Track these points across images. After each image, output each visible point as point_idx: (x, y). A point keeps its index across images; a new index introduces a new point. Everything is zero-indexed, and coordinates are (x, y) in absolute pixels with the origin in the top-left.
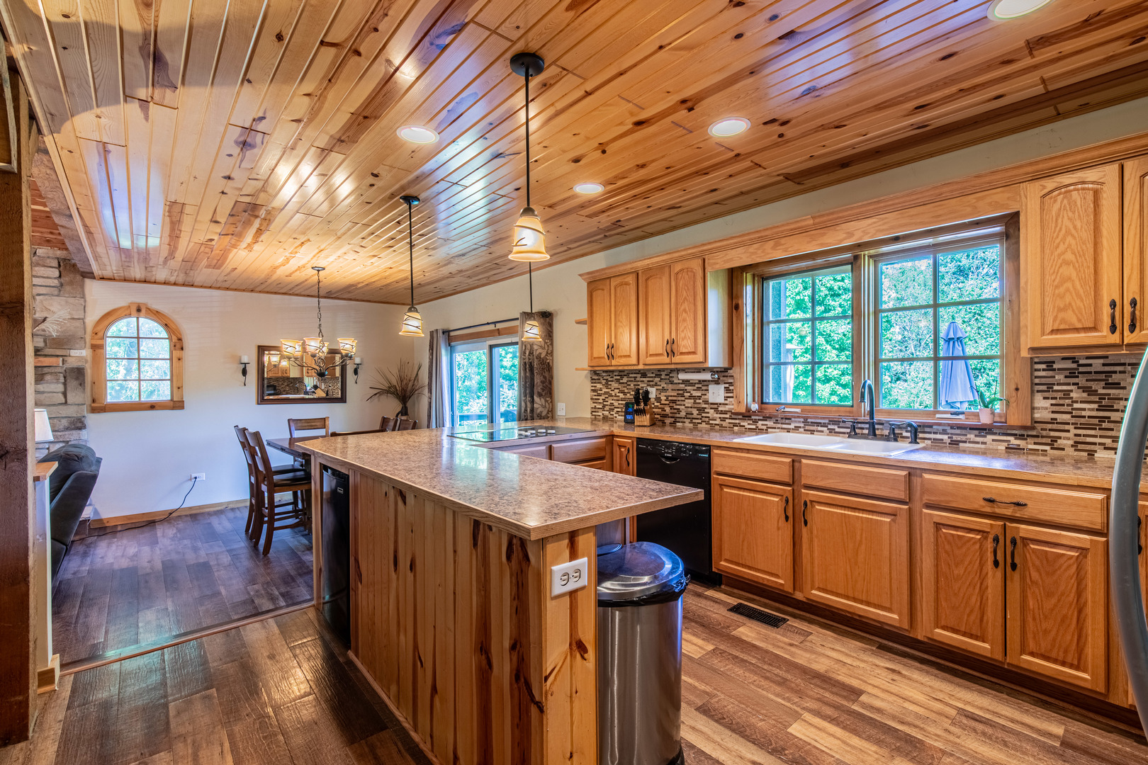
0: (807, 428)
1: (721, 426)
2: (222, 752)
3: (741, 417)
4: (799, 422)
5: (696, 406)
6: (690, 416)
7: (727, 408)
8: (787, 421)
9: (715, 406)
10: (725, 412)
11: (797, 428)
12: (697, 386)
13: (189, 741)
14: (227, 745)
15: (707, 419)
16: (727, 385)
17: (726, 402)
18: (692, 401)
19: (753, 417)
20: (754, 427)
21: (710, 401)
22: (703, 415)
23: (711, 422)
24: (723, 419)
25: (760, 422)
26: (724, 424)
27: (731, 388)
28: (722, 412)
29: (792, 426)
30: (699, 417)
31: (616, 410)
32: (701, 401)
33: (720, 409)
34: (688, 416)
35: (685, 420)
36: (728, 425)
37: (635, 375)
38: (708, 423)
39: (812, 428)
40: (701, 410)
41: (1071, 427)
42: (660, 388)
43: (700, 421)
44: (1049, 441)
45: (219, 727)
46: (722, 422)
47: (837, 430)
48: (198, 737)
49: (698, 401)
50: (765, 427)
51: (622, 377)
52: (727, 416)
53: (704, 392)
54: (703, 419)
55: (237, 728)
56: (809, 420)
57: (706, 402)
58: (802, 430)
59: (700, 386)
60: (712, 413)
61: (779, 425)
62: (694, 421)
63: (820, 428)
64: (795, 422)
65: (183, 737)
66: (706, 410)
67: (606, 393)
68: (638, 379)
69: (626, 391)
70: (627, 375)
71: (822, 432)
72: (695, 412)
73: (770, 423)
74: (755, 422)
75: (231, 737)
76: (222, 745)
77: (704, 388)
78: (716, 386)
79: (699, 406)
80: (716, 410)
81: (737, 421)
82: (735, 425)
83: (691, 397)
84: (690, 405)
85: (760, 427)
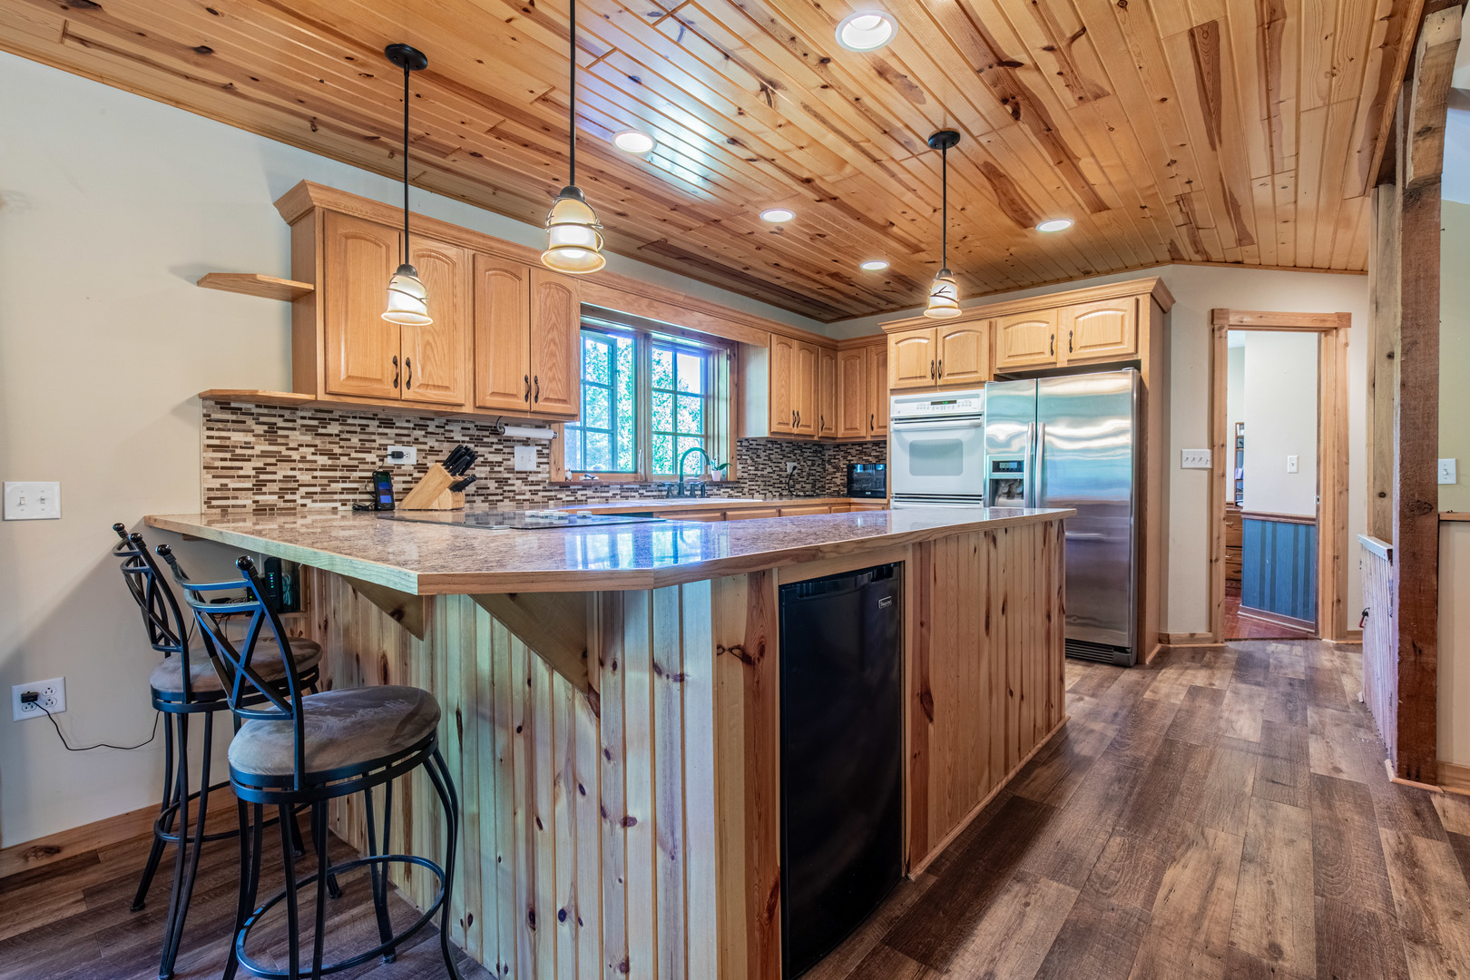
0: (623, 494)
1: (532, 501)
2: (1170, 891)
3: (557, 488)
4: (617, 489)
5: (493, 476)
6: (484, 492)
7: (539, 477)
8: (606, 489)
9: (524, 476)
10: (538, 483)
11: (615, 495)
12: (495, 446)
13: (1201, 938)
14: (1161, 893)
15: (511, 494)
16: (540, 448)
17: (539, 470)
18: (488, 469)
19: (572, 487)
20: (573, 498)
21: (516, 469)
22: (506, 488)
23: (517, 497)
24: (535, 493)
25: (580, 493)
26: (536, 498)
27: (545, 451)
28: (532, 484)
29: (610, 494)
30: (500, 491)
31: (303, 490)
32: (501, 469)
33: (530, 479)
34: (480, 492)
35: (475, 498)
36: (541, 499)
37: (364, 422)
38: (513, 499)
39: (627, 494)
40: (502, 482)
41: (747, 481)
42: (427, 447)
43: (501, 498)
44: (740, 490)
45: (1156, 922)
46: (533, 497)
47: (646, 494)
48: (1188, 933)
49: (496, 469)
50: (584, 498)
51: (324, 423)
52: (540, 488)
53: (506, 456)
54: (506, 494)
55: (1136, 903)
56: (625, 486)
57: (511, 470)
58: (618, 497)
59: (501, 447)
60: (518, 485)
61: (598, 494)
62: (490, 498)
63: (633, 494)
64: (613, 489)
65: (1206, 947)
66: (510, 482)
67: (264, 454)
68: (370, 429)
69: (337, 450)
70: (342, 420)
71: (634, 497)
72: (492, 485)
73: (589, 493)
74: (574, 492)
75: (1150, 900)
76: (1166, 898)
77: (506, 450)
78: (524, 447)
79: (499, 476)
80: (525, 480)
81: (553, 494)
82: (550, 498)
83: (485, 463)
84: (483, 476)
85: (580, 498)
